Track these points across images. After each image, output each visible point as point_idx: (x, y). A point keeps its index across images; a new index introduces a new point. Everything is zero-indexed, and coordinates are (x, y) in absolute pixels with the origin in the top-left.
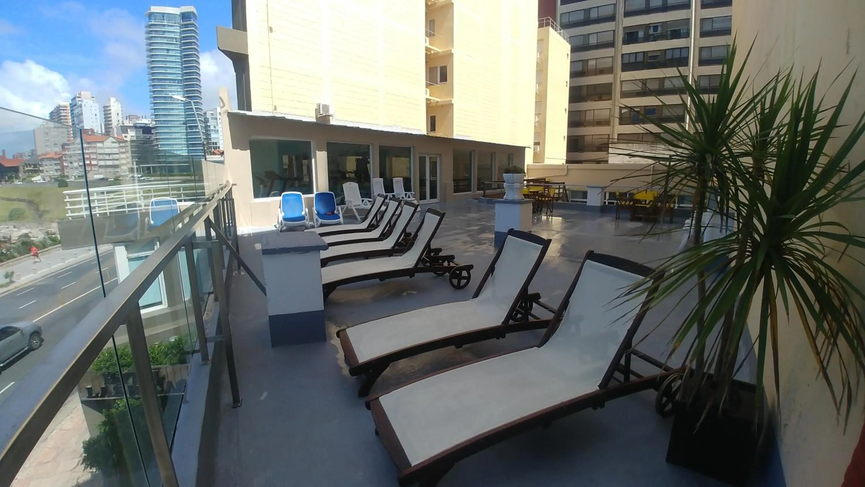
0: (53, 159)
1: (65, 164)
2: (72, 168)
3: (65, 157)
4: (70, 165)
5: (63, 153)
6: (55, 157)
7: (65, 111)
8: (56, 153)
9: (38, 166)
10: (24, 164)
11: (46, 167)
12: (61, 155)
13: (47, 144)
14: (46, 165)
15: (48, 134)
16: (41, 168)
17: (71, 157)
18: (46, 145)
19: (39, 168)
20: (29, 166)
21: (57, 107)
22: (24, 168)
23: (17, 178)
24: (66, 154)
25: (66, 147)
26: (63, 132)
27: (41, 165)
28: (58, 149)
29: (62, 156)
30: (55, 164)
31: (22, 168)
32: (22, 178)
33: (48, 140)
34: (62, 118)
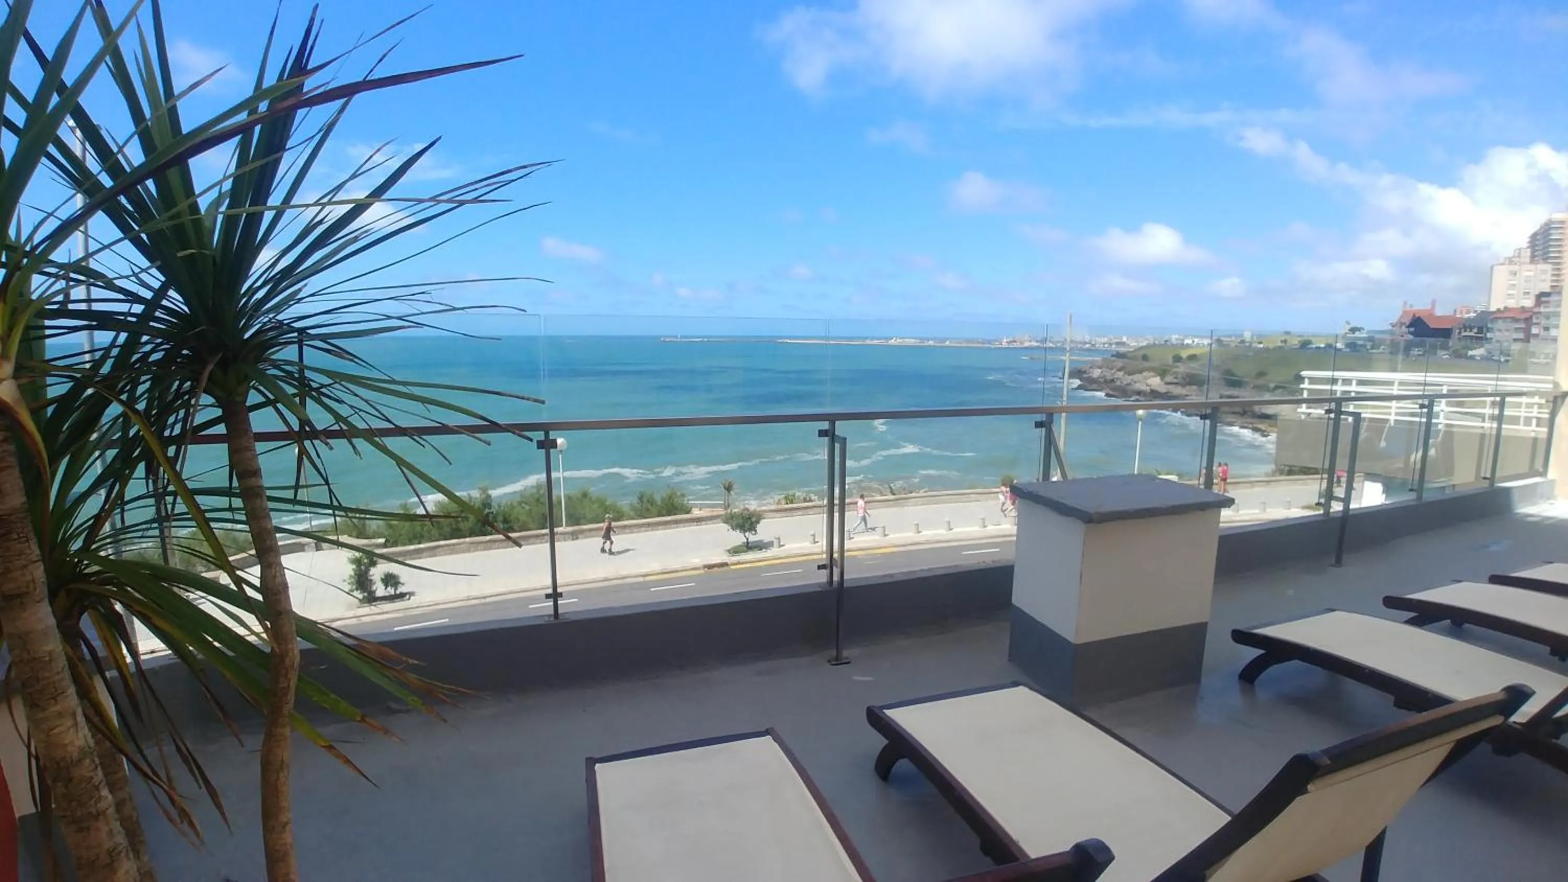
0: (1515, 320)
1: (1534, 330)
2: (1547, 339)
3: (1537, 318)
4: (1542, 333)
5: (1536, 310)
6: (1518, 317)
7: (1560, 231)
8: (1523, 309)
9: (1484, 330)
10: (1461, 326)
11: (1498, 334)
12: (1531, 313)
13: (1511, 292)
14: (1500, 330)
15: (1515, 274)
16: (1489, 335)
17: (1548, 318)
18: (1509, 295)
19: (1486, 334)
20: (1468, 330)
21: (1546, 224)
22: (1460, 333)
23: (1445, 347)
24: (1540, 313)
25: (1544, 299)
26: (1544, 272)
27: (1488, 330)
28: (1529, 303)
29: (1531, 317)
30: (1517, 329)
31: (1457, 331)
32: (1453, 348)
33: (1514, 285)
34: (1551, 243)
